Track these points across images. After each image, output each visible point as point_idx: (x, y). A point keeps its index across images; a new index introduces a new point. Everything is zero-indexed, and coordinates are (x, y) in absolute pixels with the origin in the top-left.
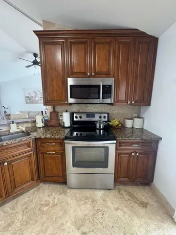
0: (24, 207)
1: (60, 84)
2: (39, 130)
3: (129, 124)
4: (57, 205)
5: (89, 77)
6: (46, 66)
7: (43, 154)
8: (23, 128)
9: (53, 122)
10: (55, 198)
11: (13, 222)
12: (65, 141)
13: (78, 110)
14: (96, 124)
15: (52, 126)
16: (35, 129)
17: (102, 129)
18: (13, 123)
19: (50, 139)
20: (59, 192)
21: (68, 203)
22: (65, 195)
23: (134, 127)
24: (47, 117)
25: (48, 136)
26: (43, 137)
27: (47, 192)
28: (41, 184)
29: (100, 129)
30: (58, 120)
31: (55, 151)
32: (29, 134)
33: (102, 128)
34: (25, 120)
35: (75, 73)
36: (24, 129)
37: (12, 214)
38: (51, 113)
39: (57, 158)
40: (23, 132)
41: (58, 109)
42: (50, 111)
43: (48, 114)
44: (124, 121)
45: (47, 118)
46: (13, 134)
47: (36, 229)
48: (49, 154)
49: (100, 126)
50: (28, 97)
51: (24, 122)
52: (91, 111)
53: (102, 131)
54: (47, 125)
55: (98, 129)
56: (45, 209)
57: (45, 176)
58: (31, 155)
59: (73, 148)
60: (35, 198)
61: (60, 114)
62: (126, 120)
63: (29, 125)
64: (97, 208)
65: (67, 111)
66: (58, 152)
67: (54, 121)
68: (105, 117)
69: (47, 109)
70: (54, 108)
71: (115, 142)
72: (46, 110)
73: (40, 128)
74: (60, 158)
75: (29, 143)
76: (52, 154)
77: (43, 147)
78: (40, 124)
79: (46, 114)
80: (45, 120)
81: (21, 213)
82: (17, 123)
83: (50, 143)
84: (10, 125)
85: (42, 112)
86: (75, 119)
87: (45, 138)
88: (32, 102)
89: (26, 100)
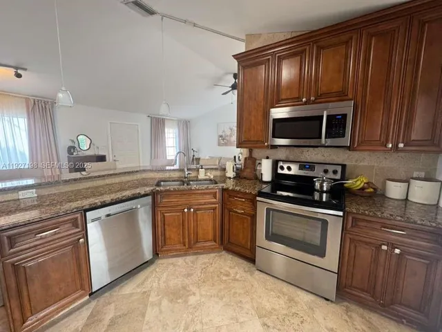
0: (203, 266)
1: (260, 118)
2: (228, 180)
3: (395, 190)
4: (237, 280)
5: (306, 103)
6: (243, 96)
7: (230, 211)
8: (211, 175)
9: (247, 173)
10: (237, 273)
11: (192, 275)
12: (258, 199)
13: (287, 157)
14: (314, 182)
15: (245, 178)
16: (224, 179)
17: (326, 192)
18: (202, 168)
19: (239, 192)
20: (244, 269)
21: (252, 286)
22: (251, 275)
23: (409, 198)
24: (241, 164)
25: (238, 188)
26: (230, 188)
27: (229, 263)
28: (224, 252)
29: (322, 192)
30: (255, 170)
31: (243, 209)
32: (216, 183)
33: (325, 189)
34: (214, 167)
35: (282, 100)
36: (212, 177)
37: (192, 267)
38: (246, 159)
39: (245, 221)
40: (211, 180)
41: (257, 153)
42: (245, 156)
43: (242, 161)
44: (384, 184)
45: (240, 166)
46: (200, 181)
47: (211, 291)
48: (236, 212)
49: (322, 186)
50: (221, 136)
51: (212, 169)
52: (309, 160)
53: (324, 195)
54: (239, 175)
55: (318, 191)
56: (224, 278)
57: (229, 242)
58: (216, 208)
59: (268, 210)
60: (215, 263)
61: (258, 162)
62: (388, 182)
63: (218, 173)
64: (293, 311)
65: (268, 158)
66: (248, 212)
67: (248, 170)
68: (335, 172)
69: (241, 153)
70: (251, 152)
71: (341, 213)
72: (240, 155)
73: (230, 178)
74: (249, 221)
75: (216, 193)
76: (239, 213)
77: (229, 201)
78: (230, 173)
79: (239, 160)
80: (237, 169)
81: (200, 270)
82: (206, 169)
83: (240, 198)
84: (198, 171)
85: (235, 157)
86: (280, 171)
87: (233, 190)
88: (226, 144)
89: (219, 140)
